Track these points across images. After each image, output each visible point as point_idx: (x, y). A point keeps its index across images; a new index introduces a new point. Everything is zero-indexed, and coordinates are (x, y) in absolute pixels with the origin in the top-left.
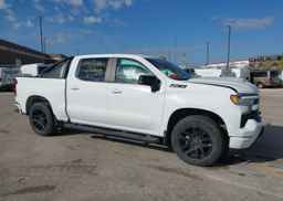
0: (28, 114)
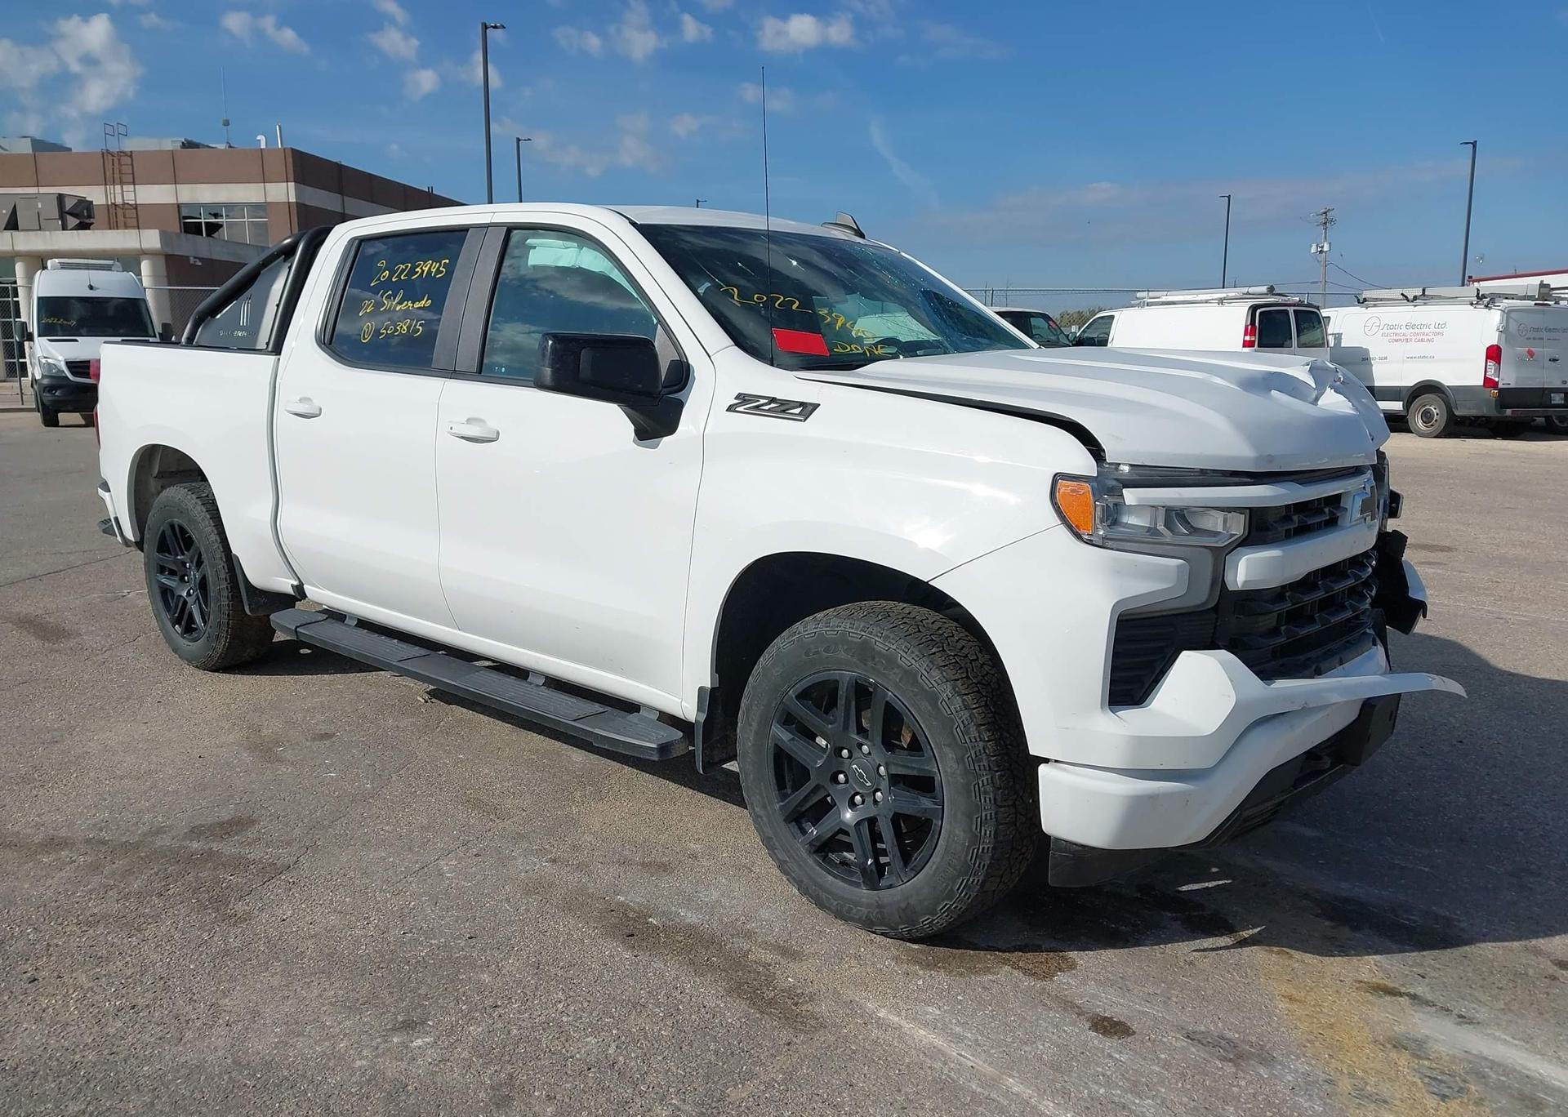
0: (139, 545)
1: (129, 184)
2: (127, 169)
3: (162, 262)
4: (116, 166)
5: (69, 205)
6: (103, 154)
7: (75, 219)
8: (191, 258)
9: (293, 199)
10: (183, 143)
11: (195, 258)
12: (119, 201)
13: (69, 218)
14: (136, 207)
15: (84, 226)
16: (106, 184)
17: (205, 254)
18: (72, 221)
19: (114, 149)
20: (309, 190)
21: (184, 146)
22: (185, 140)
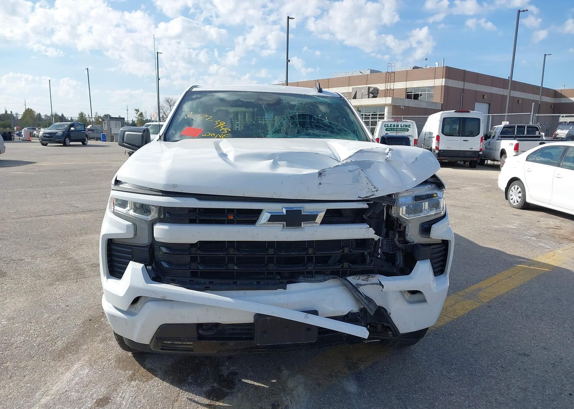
1: (393, 82)
2: (393, 78)
3: (391, 108)
4: (390, 77)
5: (371, 90)
6: (386, 73)
7: (372, 95)
8: (401, 106)
9: (443, 84)
10: (413, 67)
11: (402, 106)
12: (389, 88)
13: (370, 94)
14: (393, 90)
15: (374, 97)
16: (386, 83)
17: (406, 105)
18: (371, 95)
19: (390, 71)
20: (451, 81)
21: (414, 68)
22: (415, 66)
